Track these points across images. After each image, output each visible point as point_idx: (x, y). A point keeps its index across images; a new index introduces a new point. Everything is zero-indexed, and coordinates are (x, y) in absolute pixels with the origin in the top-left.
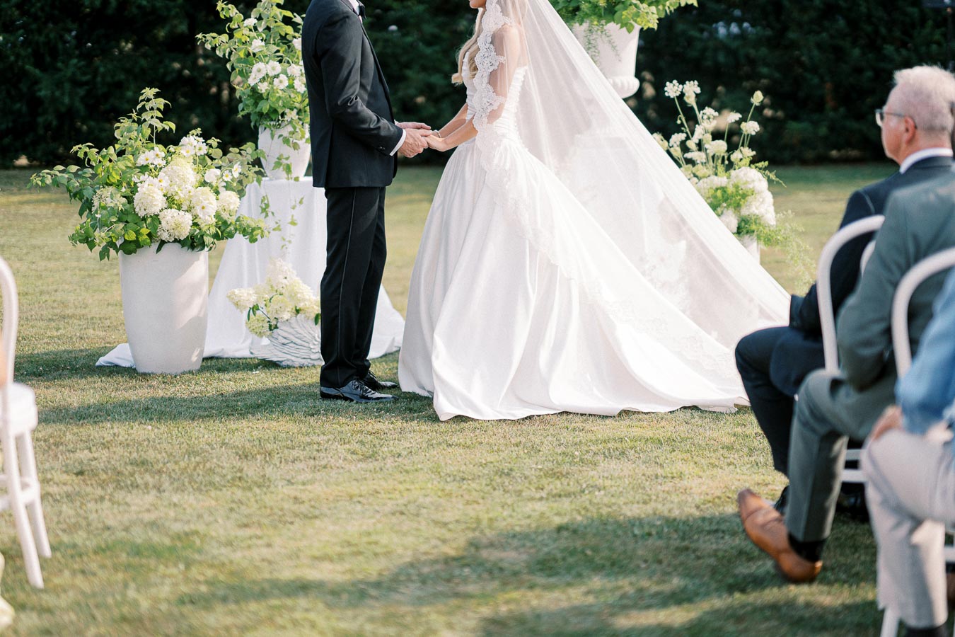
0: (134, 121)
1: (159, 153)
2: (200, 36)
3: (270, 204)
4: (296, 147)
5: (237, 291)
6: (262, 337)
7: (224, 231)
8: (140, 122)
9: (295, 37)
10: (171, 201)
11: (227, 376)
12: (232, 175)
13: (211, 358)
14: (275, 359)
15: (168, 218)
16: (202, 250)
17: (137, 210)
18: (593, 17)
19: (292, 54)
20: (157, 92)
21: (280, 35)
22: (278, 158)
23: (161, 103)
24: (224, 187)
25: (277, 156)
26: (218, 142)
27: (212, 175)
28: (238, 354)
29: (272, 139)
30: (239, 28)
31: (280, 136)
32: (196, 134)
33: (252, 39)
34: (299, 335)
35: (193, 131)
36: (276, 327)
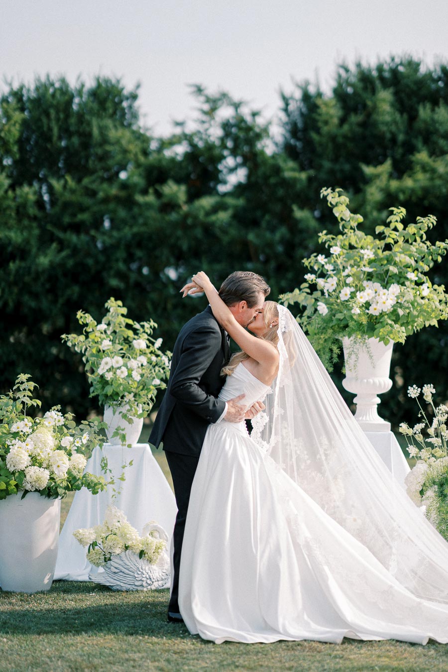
0: (10, 398)
1: (28, 423)
2: (63, 336)
3: (109, 464)
4: (130, 421)
5: (81, 531)
6: (98, 566)
7: (73, 484)
8: (15, 400)
9: (134, 339)
10: (34, 460)
11: (70, 597)
12: (82, 442)
13: (59, 581)
14: (108, 584)
15: (32, 473)
16: (56, 498)
17: (8, 466)
18: (358, 333)
19: (132, 351)
20: (29, 378)
21: (124, 337)
22: (116, 429)
23: (32, 385)
24: (76, 450)
25: (116, 427)
26: (73, 416)
27: (67, 441)
28: (80, 579)
29: (114, 415)
30: (93, 331)
31: (120, 413)
32: (56, 409)
33: (102, 339)
34: (126, 567)
35: (55, 407)
36: (110, 560)
